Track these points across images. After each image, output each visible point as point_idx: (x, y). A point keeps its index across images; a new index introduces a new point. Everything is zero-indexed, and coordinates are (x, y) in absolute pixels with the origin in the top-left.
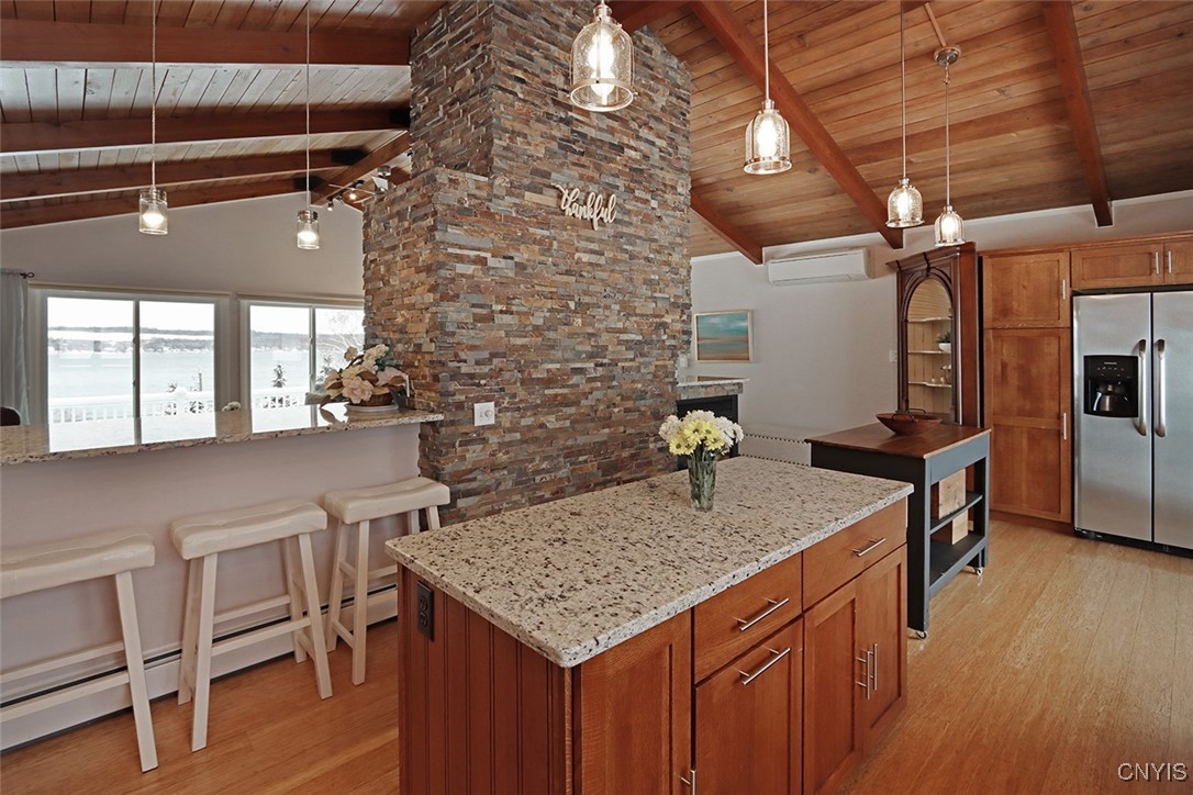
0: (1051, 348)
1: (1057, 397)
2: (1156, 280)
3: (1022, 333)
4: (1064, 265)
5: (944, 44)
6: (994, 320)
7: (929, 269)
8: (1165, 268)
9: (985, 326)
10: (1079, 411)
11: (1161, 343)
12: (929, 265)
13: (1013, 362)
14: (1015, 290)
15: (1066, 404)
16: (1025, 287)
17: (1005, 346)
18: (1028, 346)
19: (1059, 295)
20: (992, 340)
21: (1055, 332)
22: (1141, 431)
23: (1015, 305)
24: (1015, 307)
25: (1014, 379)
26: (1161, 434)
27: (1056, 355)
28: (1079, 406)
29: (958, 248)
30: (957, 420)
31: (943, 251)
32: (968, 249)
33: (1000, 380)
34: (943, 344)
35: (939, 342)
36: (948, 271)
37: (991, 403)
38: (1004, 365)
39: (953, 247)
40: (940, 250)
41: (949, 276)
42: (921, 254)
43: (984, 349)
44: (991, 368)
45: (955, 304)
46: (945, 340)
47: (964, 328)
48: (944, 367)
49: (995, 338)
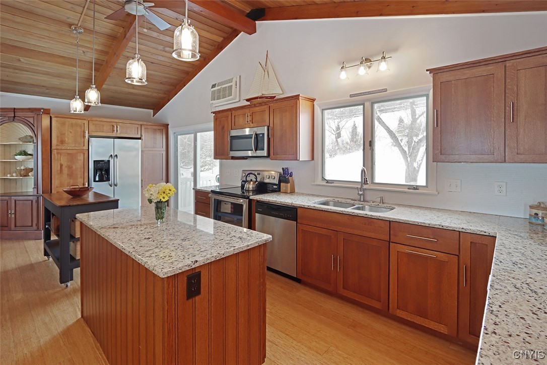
0: (81, 157)
1: (83, 177)
2: (114, 135)
3: (69, 152)
4: (86, 125)
5: (79, 25)
6: (57, 145)
7: (14, 117)
8: (117, 131)
9: (53, 148)
10: (91, 181)
11: (116, 155)
12: (14, 114)
13: (65, 164)
14: (67, 133)
15: (86, 180)
16: (71, 132)
17: (62, 157)
18: (72, 157)
19: (84, 137)
20: (56, 155)
21: (82, 151)
22: (111, 186)
23: (67, 139)
24: (67, 140)
25: (65, 170)
26: (116, 186)
27: (83, 161)
28: (91, 180)
29: (42, 110)
30: (38, 193)
31: (31, 110)
32: (47, 112)
33: (59, 172)
34: (18, 158)
35: (16, 155)
36: (31, 120)
37: (55, 182)
38: (61, 165)
39: (39, 110)
40: (29, 109)
41: (32, 123)
42: (11, 109)
43: (52, 158)
44: (56, 167)
45: (36, 136)
46: (20, 154)
47: (43, 149)
48: (18, 168)
49: (58, 153)
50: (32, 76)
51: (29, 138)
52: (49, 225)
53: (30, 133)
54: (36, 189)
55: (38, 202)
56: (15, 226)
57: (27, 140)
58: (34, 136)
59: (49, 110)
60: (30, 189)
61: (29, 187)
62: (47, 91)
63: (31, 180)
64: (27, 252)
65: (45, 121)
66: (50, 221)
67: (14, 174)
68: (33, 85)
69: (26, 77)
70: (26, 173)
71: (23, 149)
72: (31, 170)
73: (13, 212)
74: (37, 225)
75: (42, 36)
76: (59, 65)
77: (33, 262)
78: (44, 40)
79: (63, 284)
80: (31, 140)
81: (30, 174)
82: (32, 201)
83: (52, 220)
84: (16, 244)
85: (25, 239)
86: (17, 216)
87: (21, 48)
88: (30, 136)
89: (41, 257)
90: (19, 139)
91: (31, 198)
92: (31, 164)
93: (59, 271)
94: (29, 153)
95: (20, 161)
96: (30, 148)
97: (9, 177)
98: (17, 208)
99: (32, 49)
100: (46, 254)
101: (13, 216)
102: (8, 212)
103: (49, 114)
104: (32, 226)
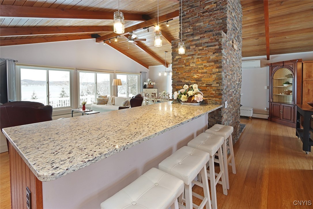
6: (306, 79)
7: (283, 65)
9: (303, 80)
13: (311, 89)
14: (312, 71)
17: (309, 85)
24: (312, 75)
25: (311, 93)
29: (297, 60)
30: (294, 104)
31: (291, 61)
32: (300, 61)
33: (307, 93)
34: (285, 85)
35: (284, 84)
36: (291, 66)
37: (305, 99)
38: (309, 90)
39: (296, 60)
40: (290, 61)
41: (292, 67)
42: (282, 62)
43: (303, 86)
44: (305, 90)
45: (294, 74)
46: (286, 83)
47: (298, 81)
48: (285, 90)
49: (306, 83)
50: (292, 44)
51: (291, 75)
52: (299, 120)
53: (290, 73)
54: (293, 102)
55: (294, 108)
56: (283, 118)
57: (289, 76)
58: (293, 74)
59: (302, 59)
60: (291, 102)
61: (290, 100)
62: (301, 49)
63: (291, 97)
64: (288, 131)
65: (299, 66)
66: (299, 118)
67: (283, 93)
68: (293, 48)
69: (289, 45)
70: (289, 93)
71: (287, 81)
72: (291, 92)
73: (282, 111)
74: (294, 120)
75: (297, 22)
76: (307, 33)
77: (290, 137)
78: (298, 24)
79: (304, 151)
80: (292, 76)
81: (290, 94)
82: (291, 107)
83: (300, 118)
84: (283, 127)
85: (287, 126)
86: (284, 114)
87: (286, 32)
88: (291, 74)
89: (294, 136)
90: (286, 76)
91: (291, 106)
92: (291, 89)
93: (302, 143)
94: (290, 83)
95: (286, 87)
96: (291, 80)
97: (280, 94)
98: (284, 110)
99: (292, 30)
100: (297, 135)
101: (282, 113)
102: (280, 111)
103: (301, 61)
104: (291, 120)
